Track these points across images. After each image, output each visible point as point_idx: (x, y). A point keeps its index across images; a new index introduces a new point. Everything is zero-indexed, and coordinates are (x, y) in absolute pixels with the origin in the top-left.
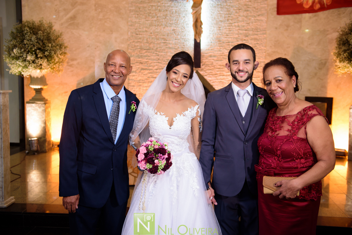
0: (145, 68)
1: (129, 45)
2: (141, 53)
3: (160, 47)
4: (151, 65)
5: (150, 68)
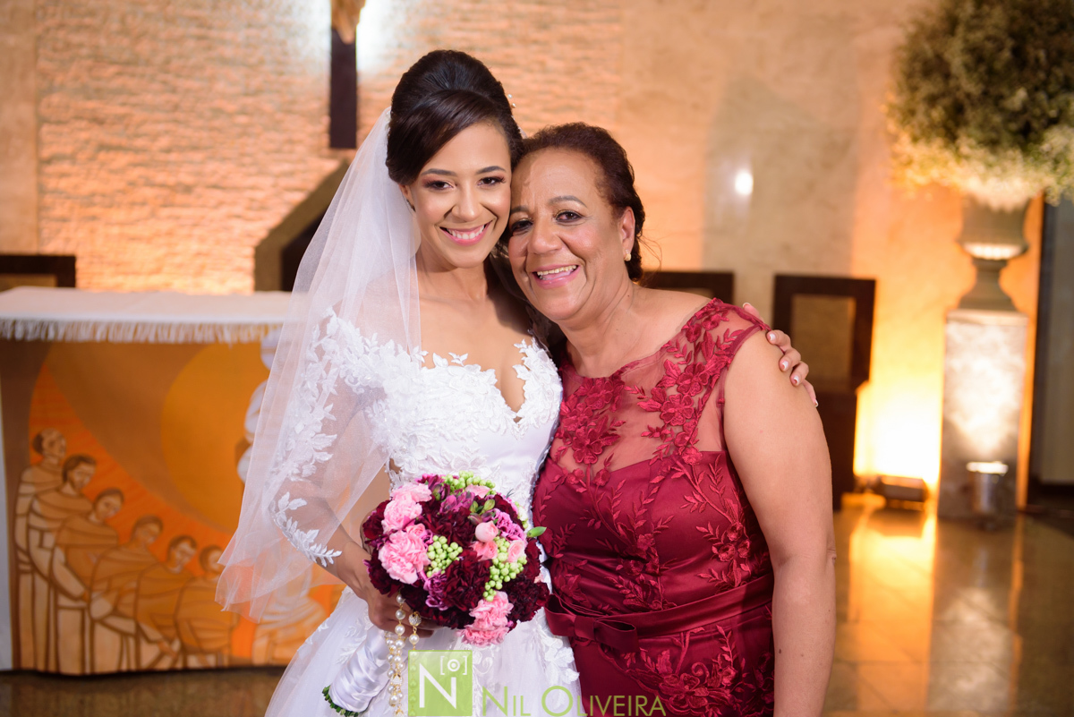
0: (115, 141)
1: (39, 38)
2: (98, 79)
3: (180, 56)
4: (141, 130)
5: (140, 143)
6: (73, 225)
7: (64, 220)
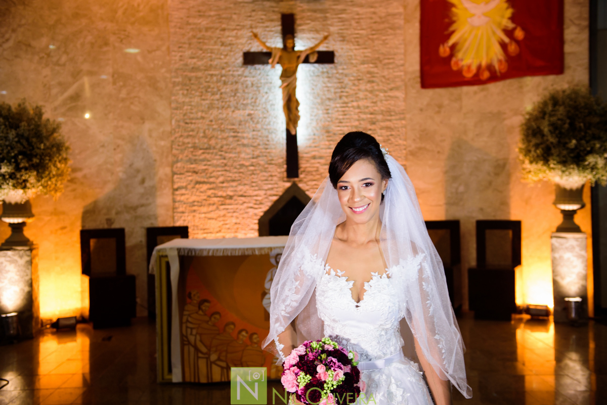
0: (202, 180)
1: (173, 142)
2: (195, 156)
3: (227, 145)
4: (212, 175)
5: (212, 180)
6: (186, 214)
7: (183, 212)
